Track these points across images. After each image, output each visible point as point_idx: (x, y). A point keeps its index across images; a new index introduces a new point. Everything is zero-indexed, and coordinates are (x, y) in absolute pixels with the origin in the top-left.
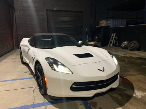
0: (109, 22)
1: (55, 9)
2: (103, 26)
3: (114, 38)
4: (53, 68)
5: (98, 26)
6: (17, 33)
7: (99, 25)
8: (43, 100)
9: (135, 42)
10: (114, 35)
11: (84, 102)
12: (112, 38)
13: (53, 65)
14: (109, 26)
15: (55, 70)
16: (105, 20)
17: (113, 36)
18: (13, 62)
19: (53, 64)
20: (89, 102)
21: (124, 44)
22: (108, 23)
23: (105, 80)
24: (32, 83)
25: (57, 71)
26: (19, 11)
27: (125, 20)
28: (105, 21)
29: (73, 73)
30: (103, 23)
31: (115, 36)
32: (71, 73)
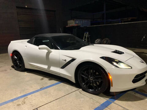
1: (26, 7)
3: (87, 36)
9: (107, 39)
21: (97, 41)
22: (77, 23)
27: (89, 20)
28: (74, 21)
29: (132, 68)
30: (72, 23)
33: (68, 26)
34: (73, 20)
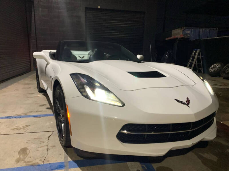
0: (189, 32)
1: (99, 7)
2: (177, 38)
3: (196, 57)
4: (84, 94)
5: (169, 38)
6: (37, 44)
7: (171, 37)
8: (63, 157)
10: (197, 53)
11: (144, 166)
12: (194, 58)
13: (84, 88)
14: (189, 39)
15: (87, 97)
16: (181, 28)
17: (195, 54)
18: (23, 88)
19: (85, 86)
20: (155, 166)
21: (214, 67)
22: (187, 34)
23: (190, 123)
24: (48, 124)
25: (92, 98)
26: (40, 9)
27: (215, 29)
29: (124, 105)
30: (178, 33)
31: (199, 55)
32: (120, 105)
33: (172, 37)
34: (180, 29)
